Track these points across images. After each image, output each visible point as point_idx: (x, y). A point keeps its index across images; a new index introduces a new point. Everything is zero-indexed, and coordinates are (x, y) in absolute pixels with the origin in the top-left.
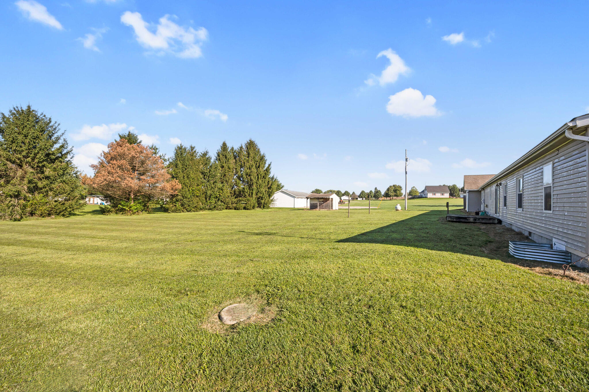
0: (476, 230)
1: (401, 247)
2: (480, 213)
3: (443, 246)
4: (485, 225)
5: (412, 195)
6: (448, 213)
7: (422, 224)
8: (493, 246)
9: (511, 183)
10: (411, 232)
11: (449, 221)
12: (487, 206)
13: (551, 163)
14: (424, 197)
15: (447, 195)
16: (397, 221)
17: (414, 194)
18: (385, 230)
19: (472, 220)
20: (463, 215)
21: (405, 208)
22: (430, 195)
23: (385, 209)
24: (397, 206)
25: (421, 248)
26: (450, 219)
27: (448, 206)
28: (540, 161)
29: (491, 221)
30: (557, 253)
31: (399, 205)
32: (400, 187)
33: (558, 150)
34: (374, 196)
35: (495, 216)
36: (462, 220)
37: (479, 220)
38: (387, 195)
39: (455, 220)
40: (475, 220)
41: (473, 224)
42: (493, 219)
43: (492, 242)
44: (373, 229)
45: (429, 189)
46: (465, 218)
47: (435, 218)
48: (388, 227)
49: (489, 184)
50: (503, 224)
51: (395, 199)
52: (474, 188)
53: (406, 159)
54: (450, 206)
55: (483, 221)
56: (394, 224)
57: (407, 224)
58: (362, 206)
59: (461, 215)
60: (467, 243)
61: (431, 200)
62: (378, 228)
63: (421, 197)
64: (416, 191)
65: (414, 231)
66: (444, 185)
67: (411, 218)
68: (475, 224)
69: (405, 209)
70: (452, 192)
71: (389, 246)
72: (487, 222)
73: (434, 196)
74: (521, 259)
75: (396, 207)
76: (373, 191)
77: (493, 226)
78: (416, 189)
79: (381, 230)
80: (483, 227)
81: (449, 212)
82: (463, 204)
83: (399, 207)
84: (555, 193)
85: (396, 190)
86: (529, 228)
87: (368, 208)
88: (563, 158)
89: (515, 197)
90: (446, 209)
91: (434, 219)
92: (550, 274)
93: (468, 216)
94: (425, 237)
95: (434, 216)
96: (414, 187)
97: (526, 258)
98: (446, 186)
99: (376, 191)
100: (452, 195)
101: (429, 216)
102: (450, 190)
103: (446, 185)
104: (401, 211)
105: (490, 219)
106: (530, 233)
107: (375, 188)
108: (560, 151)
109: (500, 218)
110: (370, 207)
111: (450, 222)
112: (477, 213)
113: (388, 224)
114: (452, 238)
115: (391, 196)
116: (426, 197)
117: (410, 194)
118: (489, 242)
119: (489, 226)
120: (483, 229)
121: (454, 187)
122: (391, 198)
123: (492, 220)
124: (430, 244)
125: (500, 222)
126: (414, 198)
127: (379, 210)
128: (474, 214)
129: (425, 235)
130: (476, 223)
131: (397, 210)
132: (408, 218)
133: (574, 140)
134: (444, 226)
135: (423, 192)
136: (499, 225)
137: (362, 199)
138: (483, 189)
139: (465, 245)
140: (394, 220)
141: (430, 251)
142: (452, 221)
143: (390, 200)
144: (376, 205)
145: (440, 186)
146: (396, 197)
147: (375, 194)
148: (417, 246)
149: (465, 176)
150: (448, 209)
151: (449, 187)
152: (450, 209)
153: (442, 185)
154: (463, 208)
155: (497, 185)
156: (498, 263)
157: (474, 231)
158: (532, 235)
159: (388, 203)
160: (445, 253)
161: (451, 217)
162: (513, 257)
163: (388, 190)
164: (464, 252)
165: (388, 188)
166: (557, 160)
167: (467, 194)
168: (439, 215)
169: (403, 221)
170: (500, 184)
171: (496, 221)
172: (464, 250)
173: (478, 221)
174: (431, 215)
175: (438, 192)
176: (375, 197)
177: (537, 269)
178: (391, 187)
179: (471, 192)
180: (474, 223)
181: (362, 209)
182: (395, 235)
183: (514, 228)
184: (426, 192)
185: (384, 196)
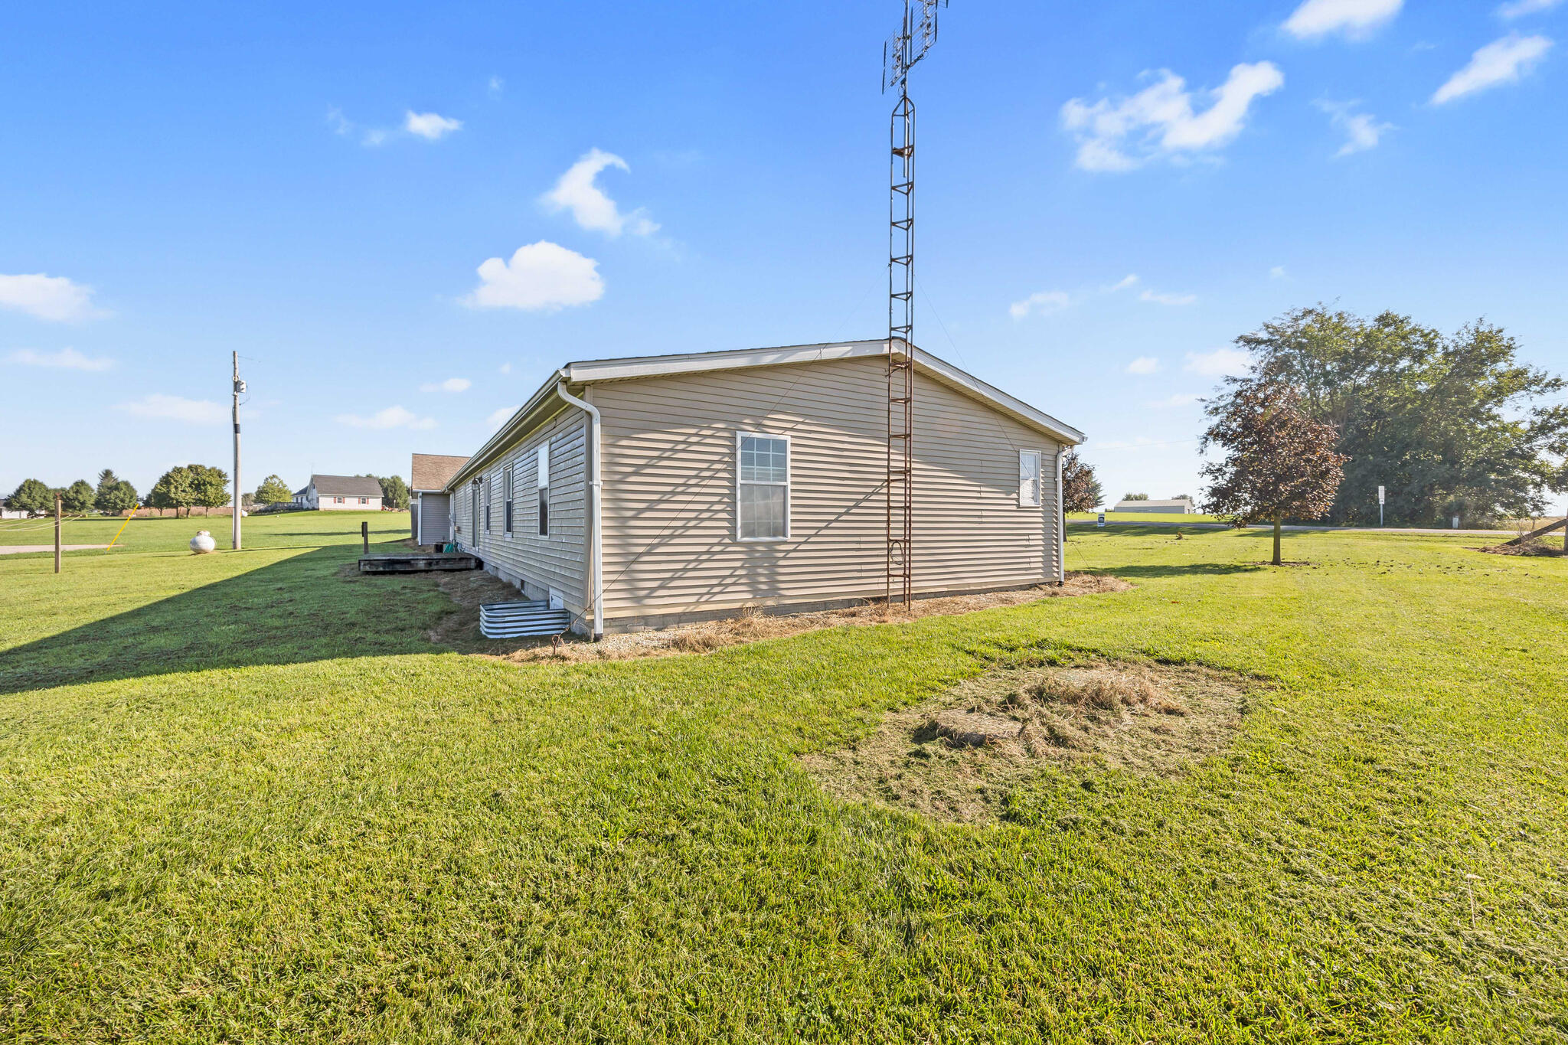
0: (426, 588)
1: (170, 677)
2: (445, 547)
3: (327, 645)
4: (451, 574)
5: (268, 502)
6: (366, 552)
7: (280, 589)
8: (450, 623)
9: (495, 476)
10: (232, 618)
11: (367, 573)
12: (459, 529)
13: (547, 442)
14: (308, 509)
15: (376, 504)
16: (185, 591)
17: (275, 500)
18: (120, 628)
19: (422, 565)
20: (405, 554)
21: (235, 543)
22: (326, 503)
23: (144, 551)
24: (198, 538)
25: (251, 667)
26: (367, 568)
27: (365, 531)
28: (534, 437)
29: (463, 565)
30: (556, 616)
31: (208, 533)
32: (220, 475)
33: (555, 419)
34: (98, 504)
35: (473, 551)
36: (399, 567)
37: (437, 563)
38: (160, 499)
39: (381, 569)
40: (430, 564)
41: (423, 574)
42: (467, 558)
43: (452, 613)
44: (55, 633)
45: (321, 483)
46: (407, 562)
47: (328, 568)
48: (137, 613)
49: (461, 480)
50: (486, 567)
51: (200, 514)
52: (436, 487)
53: (237, 386)
54: (372, 533)
55: (447, 566)
56: (168, 601)
57: (226, 595)
58: (27, 541)
59: (400, 554)
60: (394, 625)
61: (331, 517)
62: (87, 626)
63: (301, 505)
64: (282, 491)
65: (244, 614)
66: (369, 476)
67: (246, 574)
68: (431, 575)
69: (235, 548)
70: (390, 495)
71: (115, 684)
72: (455, 567)
73: (339, 506)
74: (496, 639)
75: (194, 543)
76: (94, 482)
77: (464, 574)
78: (281, 482)
79: (100, 630)
80: (445, 579)
81: (370, 549)
82: (408, 526)
83: (207, 542)
84: (553, 501)
85: (204, 484)
86: (521, 571)
87: (52, 548)
88: (560, 435)
89: (502, 509)
90: (359, 540)
91: (323, 570)
92: (535, 658)
93: (413, 555)
94: (277, 628)
95: (327, 563)
96: (274, 476)
97: (507, 636)
98: (377, 478)
99: (111, 483)
100: (388, 502)
101: (310, 565)
102: (385, 491)
103: (374, 475)
104: (216, 553)
105: (461, 559)
106: (523, 582)
107: (101, 470)
108: (559, 421)
109: (480, 556)
110: (61, 548)
111: (367, 577)
112: (439, 548)
113: (143, 604)
114: (361, 618)
115: (179, 504)
116: (314, 509)
117: (261, 495)
118: (447, 613)
119: (458, 575)
120: (446, 584)
121: (394, 482)
122: (182, 509)
123: (464, 562)
124: (289, 648)
125: (480, 564)
126: (272, 510)
127: (117, 557)
128: (432, 550)
129: (278, 623)
130: (431, 571)
131: (198, 551)
132: (235, 574)
133: (571, 406)
134: (348, 588)
135: (304, 492)
136: (476, 573)
137: (25, 514)
138: (453, 489)
139: (387, 632)
140: (172, 588)
141: (279, 669)
142: (375, 573)
143: (177, 517)
144: (106, 537)
145: (358, 477)
146: (202, 509)
147: (101, 494)
148: (237, 664)
149: (415, 456)
150: (366, 540)
151: (381, 481)
152: (373, 539)
153: (364, 475)
154: (409, 535)
155: (475, 482)
156: (451, 659)
157: (421, 591)
158: (526, 585)
159: (166, 526)
160: (326, 666)
161: (370, 562)
162: (486, 638)
163: (166, 480)
164: (382, 649)
165: (168, 475)
166: (554, 439)
167: (418, 502)
168: (344, 558)
169: (213, 587)
170: (481, 479)
171: (473, 564)
172: (382, 644)
173: (435, 567)
174: (321, 559)
175: (351, 493)
176: (105, 508)
177: (519, 654)
178: (178, 470)
179: (427, 498)
180: (427, 571)
181: (18, 556)
182: (160, 641)
183: (501, 575)
184: (314, 493)
185: (147, 504)
